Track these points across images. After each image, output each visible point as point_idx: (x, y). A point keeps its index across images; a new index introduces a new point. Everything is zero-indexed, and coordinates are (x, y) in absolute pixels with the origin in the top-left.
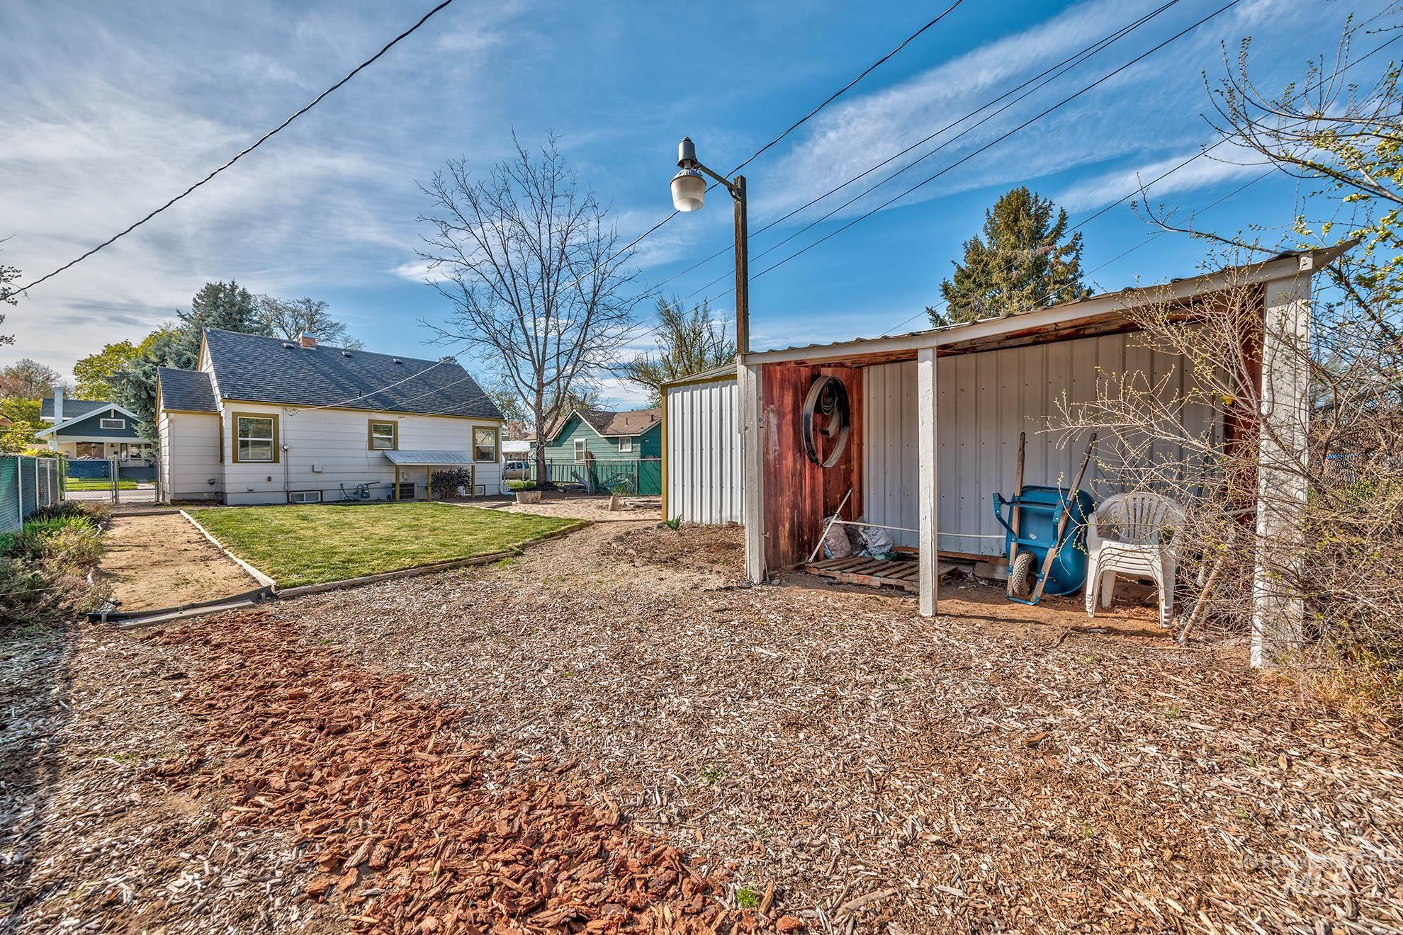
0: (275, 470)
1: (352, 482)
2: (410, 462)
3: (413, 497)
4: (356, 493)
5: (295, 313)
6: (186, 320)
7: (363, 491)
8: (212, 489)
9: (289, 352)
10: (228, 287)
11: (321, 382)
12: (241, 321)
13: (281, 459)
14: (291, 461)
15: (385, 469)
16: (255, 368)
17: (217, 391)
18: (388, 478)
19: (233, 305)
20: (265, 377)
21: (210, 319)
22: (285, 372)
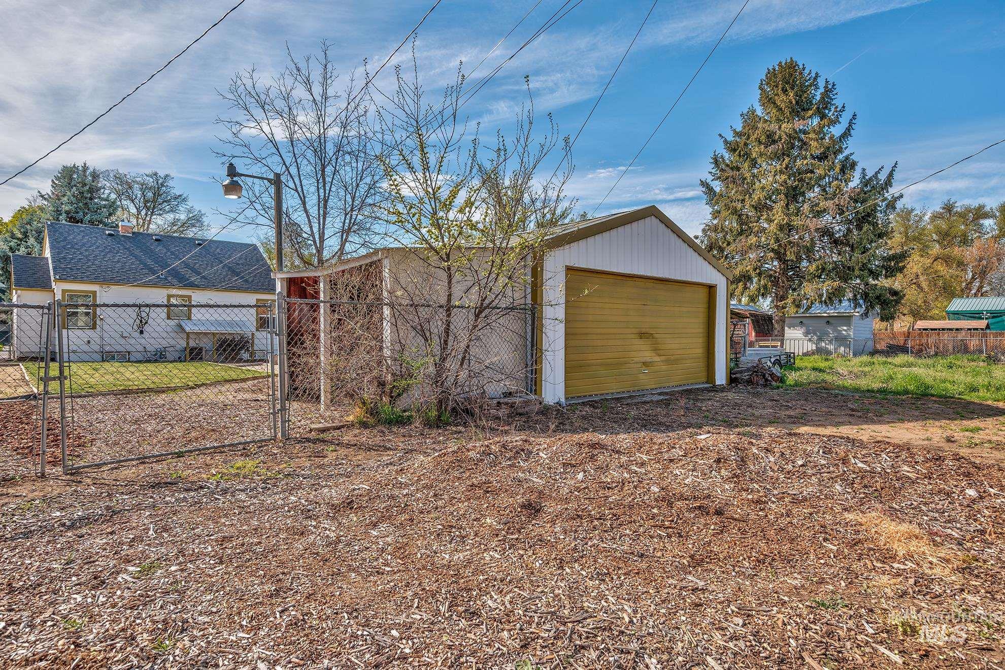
0: (93, 335)
1: (154, 345)
3: (201, 358)
4: (155, 354)
5: (144, 187)
6: (45, 199)
7: (161, 353)
9: (110, 239)
10: (80, 168)
11: (132, 264)
12: (91, 199)
13: (98, 326)
14: (105, 328)
15: (178, 335)
16: (81, 253)
17: (52, 273)
18: (181, 343)
19: (85, 185)
20: (89, 260)
21: (66, 199)
22: (104, 256)
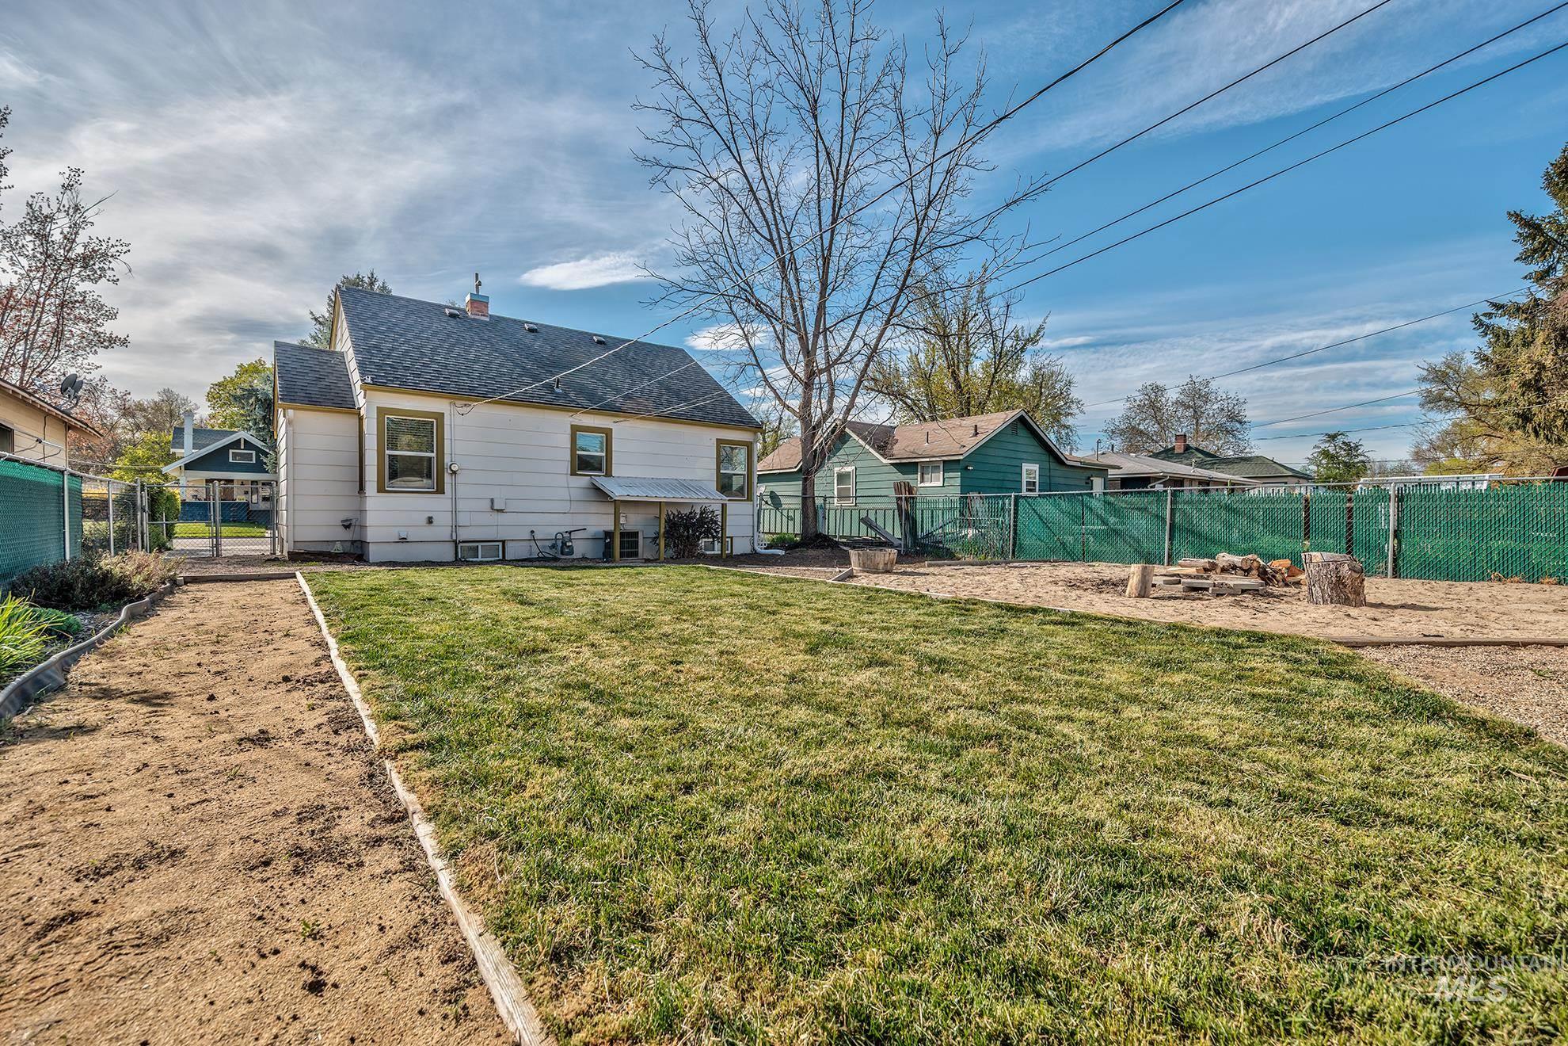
0: (438, 505)
1: (550, 527)
2: (636, 494)
3: (636, 554)
4: (554, 546)
6: (320, 323)
7: (564, 544)
8: (347, 535)
9: (453, 322)
10: (366, 280)
11: (501, 365)
13: (448, 488)
14: (462, 491)
15: (595, 507)
16: (407, 342)
17: (355, 376)
18: (600, 521)
20: (423, 354)
22: (451, 348)
